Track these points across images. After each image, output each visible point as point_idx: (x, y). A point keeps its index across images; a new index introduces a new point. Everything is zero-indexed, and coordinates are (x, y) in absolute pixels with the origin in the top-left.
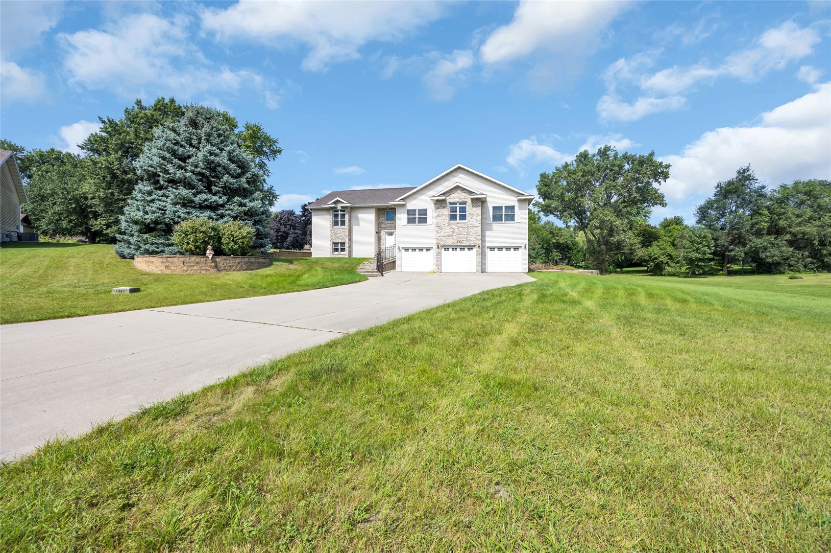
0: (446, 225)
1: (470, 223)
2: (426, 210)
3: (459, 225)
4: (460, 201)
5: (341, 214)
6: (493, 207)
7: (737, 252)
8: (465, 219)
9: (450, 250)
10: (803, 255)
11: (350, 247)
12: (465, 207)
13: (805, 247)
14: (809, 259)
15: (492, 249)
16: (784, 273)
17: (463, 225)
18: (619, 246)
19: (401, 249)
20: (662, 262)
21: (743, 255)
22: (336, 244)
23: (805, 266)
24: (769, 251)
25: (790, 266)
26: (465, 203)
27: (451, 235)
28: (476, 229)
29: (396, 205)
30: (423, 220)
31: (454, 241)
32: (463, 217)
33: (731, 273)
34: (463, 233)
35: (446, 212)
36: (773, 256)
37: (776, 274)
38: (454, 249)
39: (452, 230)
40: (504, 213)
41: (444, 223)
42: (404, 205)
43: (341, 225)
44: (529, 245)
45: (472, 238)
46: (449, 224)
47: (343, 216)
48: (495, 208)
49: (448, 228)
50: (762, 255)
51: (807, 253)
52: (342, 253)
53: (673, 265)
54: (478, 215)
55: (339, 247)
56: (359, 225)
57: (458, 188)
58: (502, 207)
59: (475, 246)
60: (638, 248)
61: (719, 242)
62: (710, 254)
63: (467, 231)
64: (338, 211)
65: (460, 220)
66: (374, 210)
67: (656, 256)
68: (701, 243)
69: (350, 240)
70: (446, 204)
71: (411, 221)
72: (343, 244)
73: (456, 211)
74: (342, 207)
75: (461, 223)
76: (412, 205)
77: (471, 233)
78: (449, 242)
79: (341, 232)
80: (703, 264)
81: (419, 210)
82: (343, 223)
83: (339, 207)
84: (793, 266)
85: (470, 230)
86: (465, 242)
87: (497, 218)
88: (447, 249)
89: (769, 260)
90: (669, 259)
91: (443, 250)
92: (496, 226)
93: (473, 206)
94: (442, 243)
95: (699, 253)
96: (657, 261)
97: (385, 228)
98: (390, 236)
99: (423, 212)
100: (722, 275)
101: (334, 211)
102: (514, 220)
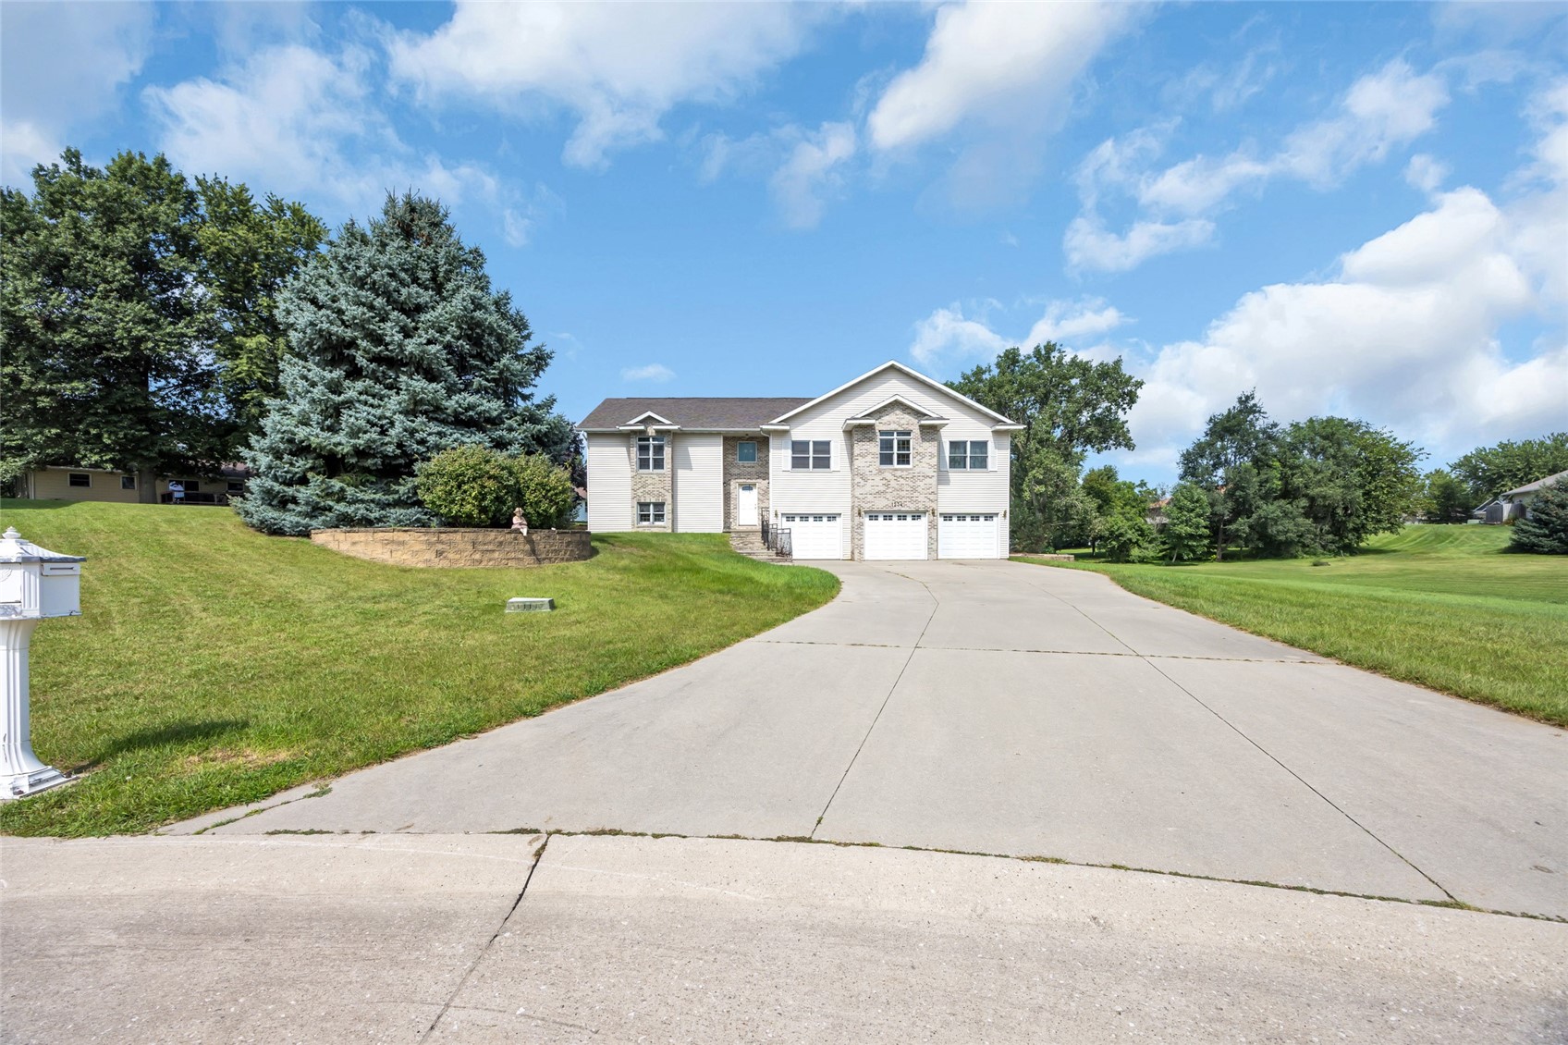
0: (875, 472)
1: (917, 470)
2: (828, 443)
3: (899, 473)
4: (900, 429)
5: (655, 446)
6: (951, 443)
7: (1241, 526)
8: (908, 463)
9: (881, 518)
10: (1321, 530)
11: (674, 511)
12: (908, 442)
13: (1324, 518)
14: (1330, 537)
15: (948, 517)
16: (1296, 557)
17: (905, 473)
18: (1066, 514)
19: (780, 515)
20: (1130, 540)
21: (1247, 530)
22: (643, 506)
23: (1324, 547)
24: (1281, 524)
25: (1304, 546)
26: (908, 433)
27: (884, 492)
28: (928, 480)
29: (769, 432)
30: (823, 463)
31: (889, 503)
32: (904, 459)
33: (1227, 557)
34: (906, 488)
35: (875, 448)
36: (1287, 532)
37: (1287, 558)
38: (888, 517)
39: (884, 482)
40: (968, 454)
41: (871, 469)
42: (786, 432)
43: (655, 467)
44: (1010, 511)
45: (921, 498)
46: (880, 471)
47: (659, 449)
48: (954, 445)
49: (878, 478)
50: (1272, 530)
51: (1326, 528)
52: (657, 523)
53: (1146, 545)
54: (932, 456)
55: (651, 512)
56: (691, 469)
57: (897, 405)
58: (965, 443)
59: (925, 512)
60: (1096, 518)
61: (1216, 508)
62: (1205, 527)
63: (912, 484)
64: (648, 440)
65: (898, 463)
66: (721, 441)
67: (1122, 531)
68: (1192, 510)
69: (674, 497)
70: (874, 433)
71: (799, 463)
72: (659, 506)
73: (892, 448)
74: (657, 431)
75: (902, 470)
76: (800, 433)
77: (919, 489)
78: (880, 504)
79: (655, 482)
80: (1195, 543)
81: (814, 442)
82: (659, 464)
83: (651, 430)
84: (1308, 546)
85: (918, 483)
86: (908, 504)
87: (957, 462)
88: (874, 517)
89: (1282, 538)
90: (1139, 535)
91: (867, 519)
92: (956, 476)
93: (924, 440)
94: (866, 507)
95: (1190, 527)
96: (1123, 539)
97: (739, 476)
98: (747, 492)
99: (823, 447)
100: (1214, 560)
101: (640, 440)
102: (986, 467)
